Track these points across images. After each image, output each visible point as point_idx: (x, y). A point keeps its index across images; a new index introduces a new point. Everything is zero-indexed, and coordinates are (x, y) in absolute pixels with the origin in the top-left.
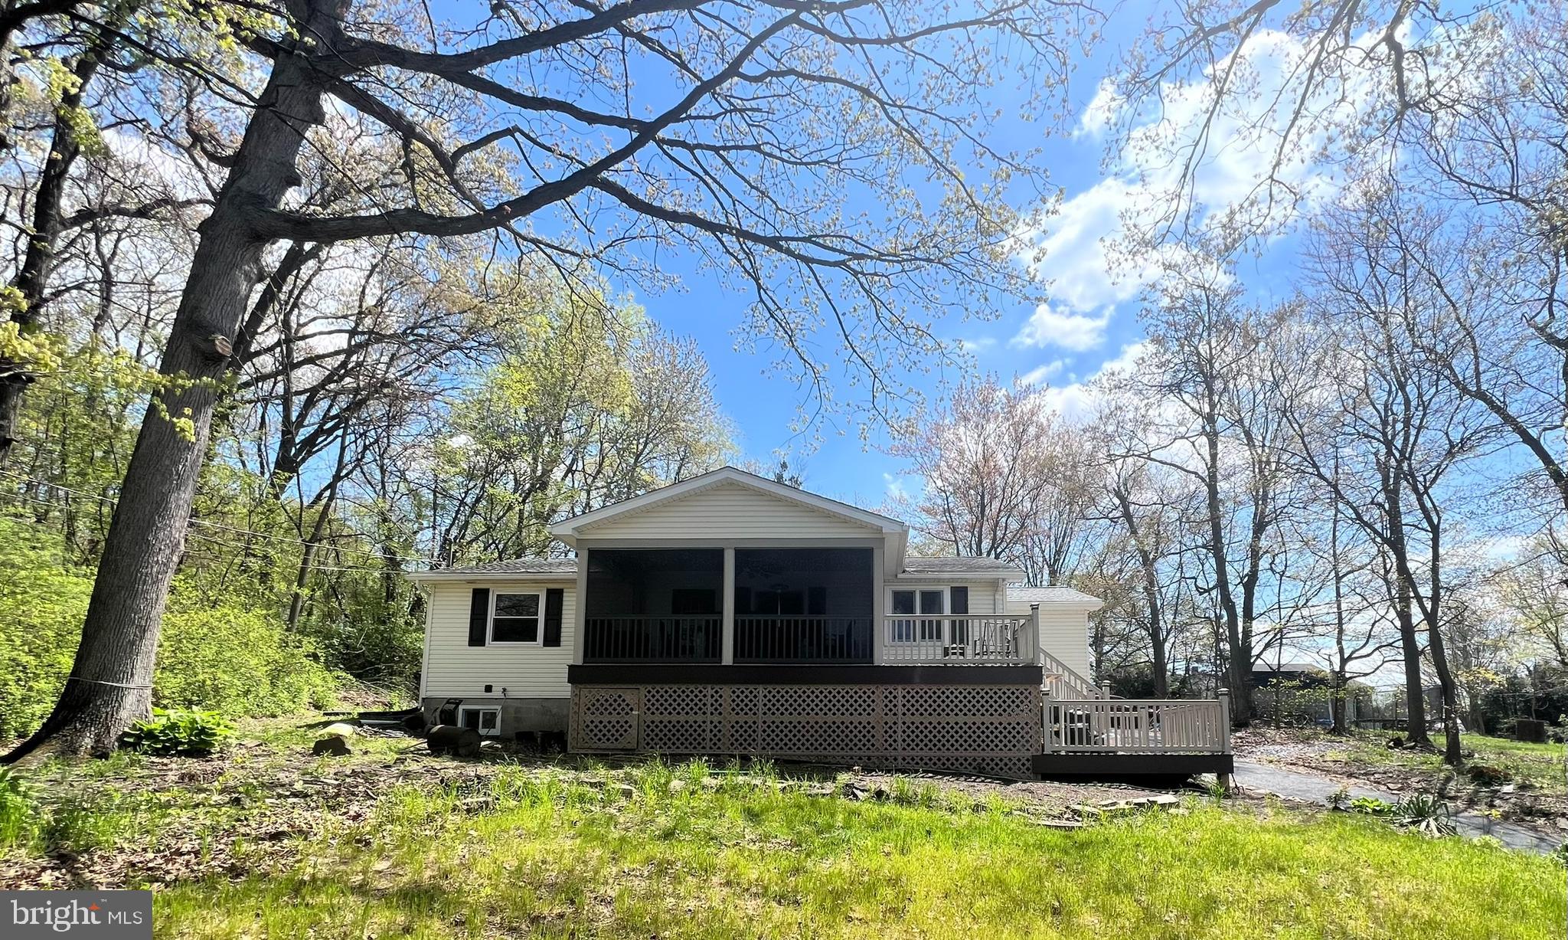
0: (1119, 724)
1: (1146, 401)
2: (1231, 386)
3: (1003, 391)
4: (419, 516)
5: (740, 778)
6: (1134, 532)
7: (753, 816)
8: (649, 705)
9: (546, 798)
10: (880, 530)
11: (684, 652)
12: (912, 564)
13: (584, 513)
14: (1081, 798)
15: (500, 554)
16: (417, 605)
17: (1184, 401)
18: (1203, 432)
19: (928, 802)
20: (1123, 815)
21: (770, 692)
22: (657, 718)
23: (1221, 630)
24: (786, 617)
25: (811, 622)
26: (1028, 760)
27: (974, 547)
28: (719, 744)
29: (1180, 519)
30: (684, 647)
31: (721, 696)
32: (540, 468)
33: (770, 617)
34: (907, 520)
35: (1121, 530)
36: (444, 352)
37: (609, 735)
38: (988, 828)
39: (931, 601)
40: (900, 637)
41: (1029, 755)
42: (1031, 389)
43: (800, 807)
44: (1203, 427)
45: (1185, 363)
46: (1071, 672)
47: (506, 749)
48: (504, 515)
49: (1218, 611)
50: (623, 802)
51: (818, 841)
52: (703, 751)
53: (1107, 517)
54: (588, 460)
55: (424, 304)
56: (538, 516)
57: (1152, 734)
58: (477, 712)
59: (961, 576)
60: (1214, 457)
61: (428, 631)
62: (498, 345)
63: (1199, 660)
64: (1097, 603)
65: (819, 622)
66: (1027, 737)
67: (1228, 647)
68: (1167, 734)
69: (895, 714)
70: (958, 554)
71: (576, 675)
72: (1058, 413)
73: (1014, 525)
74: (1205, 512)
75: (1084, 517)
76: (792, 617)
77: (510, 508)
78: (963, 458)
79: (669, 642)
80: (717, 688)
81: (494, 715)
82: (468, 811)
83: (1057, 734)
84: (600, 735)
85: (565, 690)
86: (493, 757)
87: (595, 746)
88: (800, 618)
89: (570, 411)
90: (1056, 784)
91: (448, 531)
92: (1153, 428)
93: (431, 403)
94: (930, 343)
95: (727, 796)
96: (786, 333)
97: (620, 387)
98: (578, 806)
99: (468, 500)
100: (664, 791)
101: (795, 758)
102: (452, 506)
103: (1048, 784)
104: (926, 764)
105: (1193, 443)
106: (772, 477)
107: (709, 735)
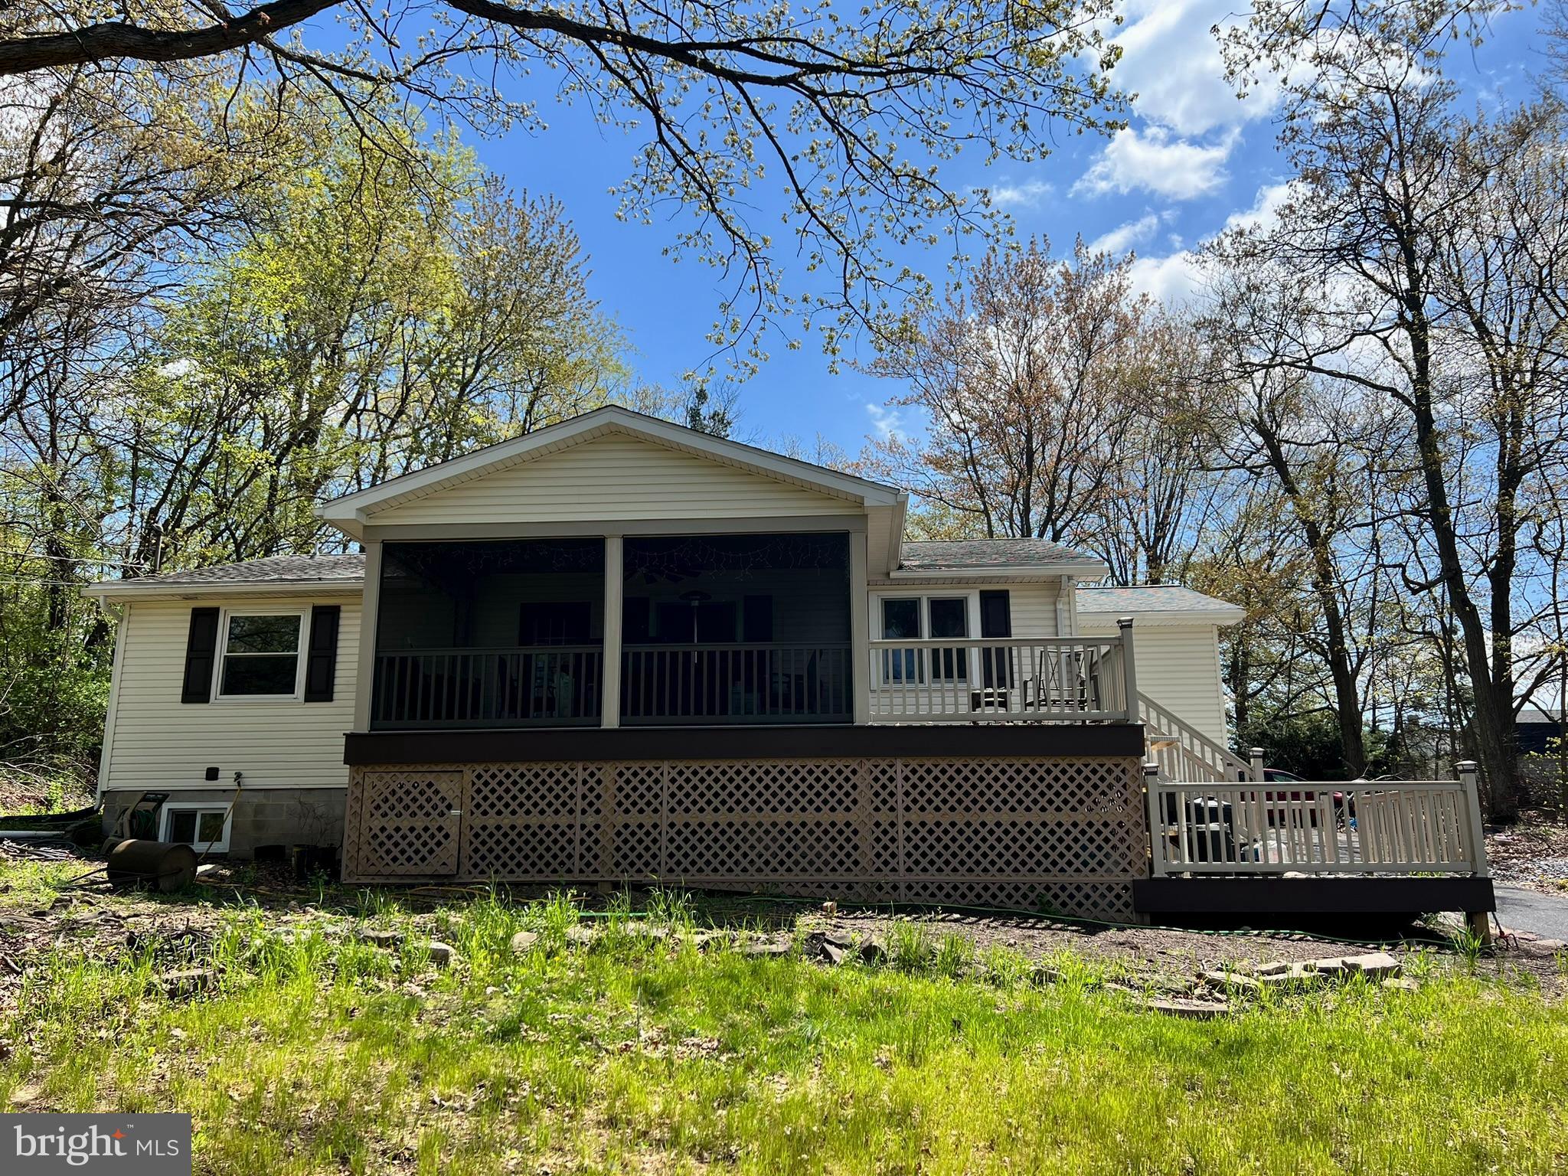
0: (1282, 819)
1: (1299, 275)
2: (1445, 245)
3: (1059, 267)
4: (109, 488)
5: (631, 925)
6: (1291, 490)
7: (654, 996)
8: (479, 798)
9: (303, 969)
10: (859, 502)
11: (538, 708)
12: (914, 555)
13: (373, 485)
14: (1222, 957)
15: (238, 546)
16: (99, 633)
17: (1364, 273)
18: (1402, 322)
19: (955, 968)
20: (1300, 988)
21: (681, 773)
22: (491, 821)
23: (1455, 653)
24: (707, 647)
25: (749, 654)
26: (1125, 888)
27: (1017, 518)
28: (595, 864)
29: (1369, 467)
30: (538, 700)
31: (599, 782)
32: (305, 407)
33: (680, 648)
34: (901, 479)
35: (1269, 485)
36: (159, 229)
37: (410, 852)
38: (1061, 1016)
39: (948, 616)
40: (897, 676)
41: (1126, 879)
42: (1105, 261)
43: (734, 978)
44: (1401, 315)
45: (1364, 211)
46: (1194, 734)
47: (238, 877)
48: (246, 485)
49: (1447, 621)
50: (433, 973)
51: (766, 1040)
52: (568, 878)
53: (1243, 466)
54: (383, 391)
55: (130, 158)
56: (300, 484)
57: (1342, 837)
58: (190, 815)
59: (994, 572)
60: (1422, 364)
61: (116, 678)
62: (243, 217)
63: (1419, 704)
64: (1233, 614)
65: (761, 654)
66: (1122, 848)
67: (1468, 681)
68: (1370, 836)
69: (892, 809)
70: (991, 533)
71: (357, 750)
72: (1151, 298)
73: (1084, 483)
74: (1411, 455)
75: (1204, 468)
76: (718, 648)
77: (256, 474)
78: (994, 375)
79: (514, 689)
80: (592, 768)
81: (218, 818)
82: (172, 994)
83: (1175, 840)
84: (396, 852)
85: (340, 775)
86: (219, 895)
87: (386, 871)
88: (729, 647)
89: (356, 316)
90: (1177, 933)
91: (154, 512)
92: (1314, 318)
93: (134, 310)
94: (935, 198)
95: (608, 959)
96: (701, 188)
97: (435, 277)
98: (358, 980)
99: (190, 462)
100: (503, 952)
101: (724, 887)
102: (162, 473)
103: (1163, 932)
104: (948, 896)
105: (1385, 341)
106: (681, 418)
107: (580, 849)
